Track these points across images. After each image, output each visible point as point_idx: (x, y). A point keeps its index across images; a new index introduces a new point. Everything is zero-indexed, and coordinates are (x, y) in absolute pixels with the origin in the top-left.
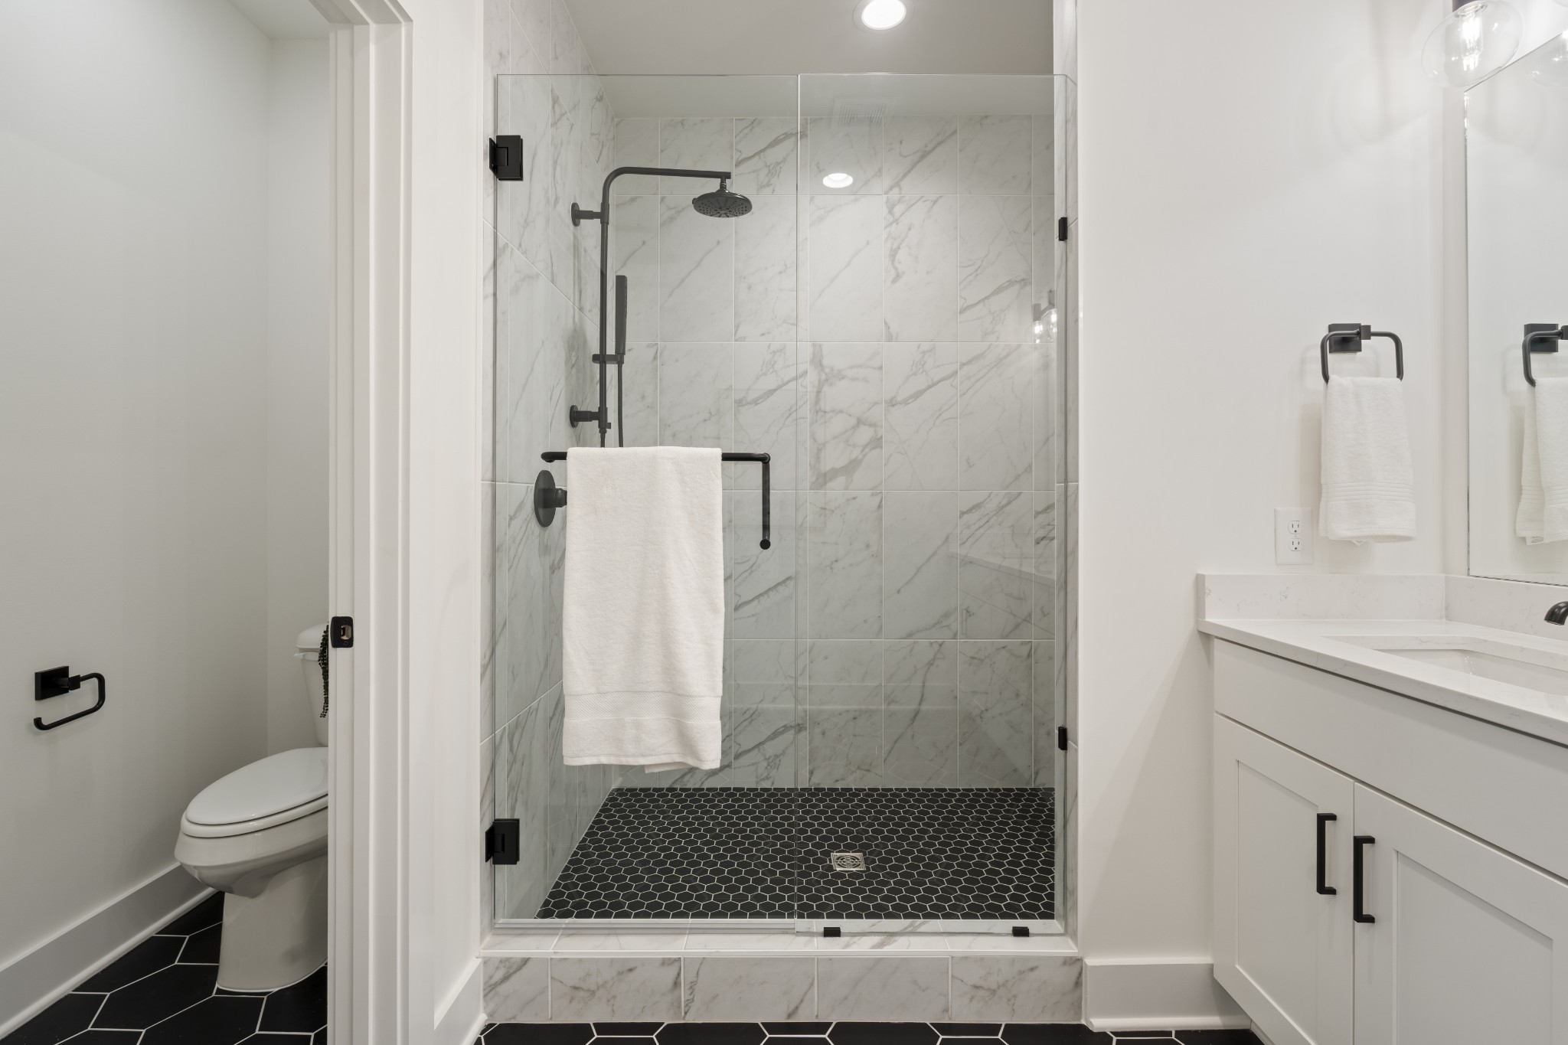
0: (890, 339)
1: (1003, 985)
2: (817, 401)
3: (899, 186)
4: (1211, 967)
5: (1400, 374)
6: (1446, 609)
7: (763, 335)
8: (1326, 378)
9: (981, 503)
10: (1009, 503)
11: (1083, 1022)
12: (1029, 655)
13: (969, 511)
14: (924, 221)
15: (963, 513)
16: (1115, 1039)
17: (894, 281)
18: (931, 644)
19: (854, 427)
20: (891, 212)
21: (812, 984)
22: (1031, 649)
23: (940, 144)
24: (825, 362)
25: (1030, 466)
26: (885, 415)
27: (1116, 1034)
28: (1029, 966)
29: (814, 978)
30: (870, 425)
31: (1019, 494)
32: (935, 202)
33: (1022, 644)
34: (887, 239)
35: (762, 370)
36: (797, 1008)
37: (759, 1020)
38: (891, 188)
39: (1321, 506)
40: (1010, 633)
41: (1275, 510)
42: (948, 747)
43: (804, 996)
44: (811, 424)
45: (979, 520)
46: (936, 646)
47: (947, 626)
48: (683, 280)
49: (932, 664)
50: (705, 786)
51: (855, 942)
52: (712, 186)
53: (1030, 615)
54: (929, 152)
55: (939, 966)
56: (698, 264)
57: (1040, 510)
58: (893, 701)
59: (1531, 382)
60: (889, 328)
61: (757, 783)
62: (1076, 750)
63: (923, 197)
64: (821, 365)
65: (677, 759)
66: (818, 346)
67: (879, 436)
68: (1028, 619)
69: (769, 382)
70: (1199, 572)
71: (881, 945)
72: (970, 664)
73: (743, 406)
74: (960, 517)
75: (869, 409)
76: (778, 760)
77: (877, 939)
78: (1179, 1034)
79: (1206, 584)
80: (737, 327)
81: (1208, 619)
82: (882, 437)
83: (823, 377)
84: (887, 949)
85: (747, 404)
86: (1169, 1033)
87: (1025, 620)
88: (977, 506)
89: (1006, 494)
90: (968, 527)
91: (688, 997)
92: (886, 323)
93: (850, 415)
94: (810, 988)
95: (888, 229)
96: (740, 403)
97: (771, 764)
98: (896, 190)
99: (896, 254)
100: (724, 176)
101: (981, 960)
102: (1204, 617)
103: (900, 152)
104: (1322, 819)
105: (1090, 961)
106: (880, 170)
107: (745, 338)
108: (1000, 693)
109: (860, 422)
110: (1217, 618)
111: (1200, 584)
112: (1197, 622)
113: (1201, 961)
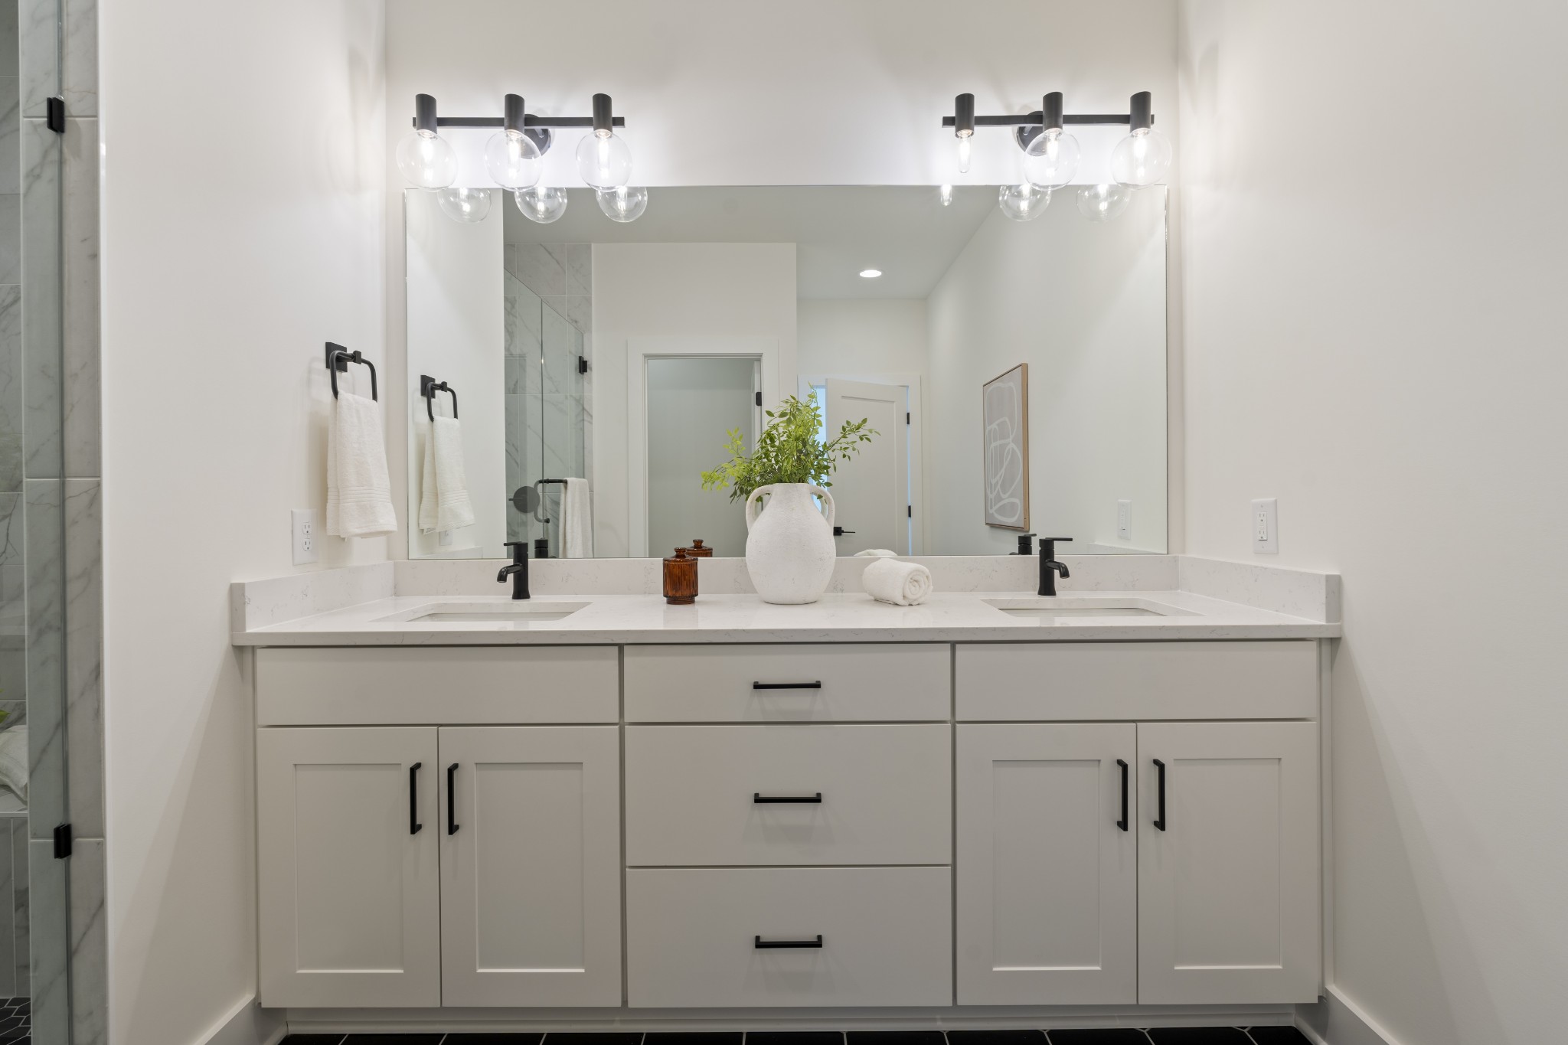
4: (257, 1003)
6: (395, 587)
8: (336, 393)
39: (328, 507)
41: (292, 512)
59: (431, 418)
70: (237, 582)
79: (246, 594)
81: (249, 630)
102: (244, 628)
104: (414, 770)
110: (258, 625)
111: (237, 596)
112: (232, 637)
113: (247, 998)
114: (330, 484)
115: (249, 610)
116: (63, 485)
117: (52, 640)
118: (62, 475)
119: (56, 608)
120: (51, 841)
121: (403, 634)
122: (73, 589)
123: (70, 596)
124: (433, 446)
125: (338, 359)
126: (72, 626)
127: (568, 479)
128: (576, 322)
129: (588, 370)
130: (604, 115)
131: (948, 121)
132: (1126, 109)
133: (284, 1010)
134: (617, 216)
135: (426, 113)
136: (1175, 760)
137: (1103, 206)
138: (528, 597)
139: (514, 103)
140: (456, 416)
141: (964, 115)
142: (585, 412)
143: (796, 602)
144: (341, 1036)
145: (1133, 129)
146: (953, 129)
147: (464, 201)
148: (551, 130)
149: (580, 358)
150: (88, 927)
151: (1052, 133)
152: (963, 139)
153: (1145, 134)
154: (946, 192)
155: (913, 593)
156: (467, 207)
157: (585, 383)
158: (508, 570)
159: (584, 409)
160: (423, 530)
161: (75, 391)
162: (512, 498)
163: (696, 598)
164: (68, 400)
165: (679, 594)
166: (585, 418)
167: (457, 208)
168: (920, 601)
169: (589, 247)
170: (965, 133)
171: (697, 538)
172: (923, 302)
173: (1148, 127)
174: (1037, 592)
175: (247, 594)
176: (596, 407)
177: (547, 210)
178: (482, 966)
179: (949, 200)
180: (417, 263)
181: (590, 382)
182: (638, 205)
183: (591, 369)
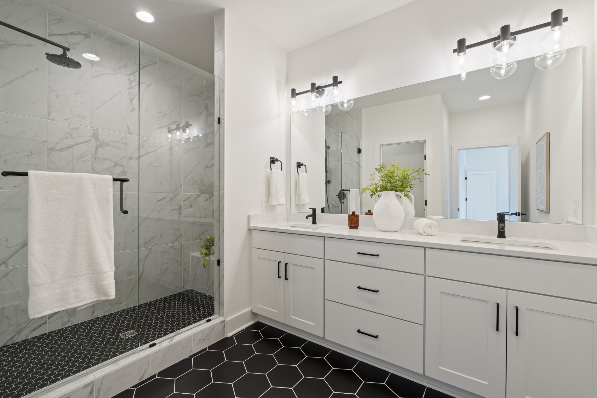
0: (130, 133)
1: (207, 336)
2: (96, 153)
3: (134, 75)
4: (251, 310)
5: (282, 170)
6: (287, 219)
7: (65, 120)
8: (271, 169)
9: (189, 197)
10: (175, 197)
11: (226, 337)
12: (181, 248)
13: (161, 200)
14: (144, 91)
15: (159, 201)
16: (234, 336)
17: (131, 111)
18: (147, 249)
19: (113, 166)
20: (130, 83)
21: (149, 364)
22: (182, 246)
23: (150, 65)
24: (100, 137)
25: (182, 185)
26: (128, 162)
27: (234, 335)
28: (213, 328)
29: (150, 362)
30: (121, 166)
31: (178, 194)
32: (148, 86)
33: (179, 244)
34: (128, 94)
35: (65, 136)
36: (143, 375)
37: (129, 387)
38: (130, 74)
39: (269, 198)
40: (175, 241)
42: (153, 285)
43: (146, 370)
44: (92, 164)
45: (164, 203)
46: (149, 250)
47: (153, 242)
48: (11, 81)
49: (147, 257)
50: (29, 338)
51: (162, 344)
52: (59, 52)
53: (181, 234)
54: (146, 66)
55: (189, 339)
56: (23, 76)
57: (184, 199)
58: (131, 274)
59: (298, 173)
60: (129, 129)
61: (63, 326)
62: (224, 265)
63: (143, 82)
64: (98, 139)
65: (95, 299)
66: (96, 130)
67: (125, 171)
68: (181, 236)
69: (70, 142)
70: (249, 214)
71: (171, 341)
72: (161, 254)
73: (53, 151)
74: (158, 202)
75: (120, 160)
76: (75, 312)
77: (169, 340)
78: (246, 329)
80: (49, 113)
81: (251, 225)
82: (126, 171)
83: (99, 144)
84: (173, 341)
85: (56, 150)
86: (244, 330)
87: (180, 236)
88: (164, 198)
89: (174, 194)
90: (161, 206)
91: (96, 395)
92: (128, 127)
93: (112, 161)
94: (148, 366)
95: (129, 90)
96: (51, 150)
97: (71, 315)
98: (132, 76)
99: (133, 100)
100: (66, 49)
101: (201, 331)
103: (134, 62)
104: (279, 263)
105: (227, 320)
106: (126, 66)
107: (54, 119)
108: (172, 262)
109: (116, 164)
110: (253, 224)
111: (249, 217)
112: (248, 226)
113: (250, 309)
114: (270, 192)
115: (251, 221)
116: (219, 193)
117: (218, 223)
118: (219, 191)
119: (218, 217)
120: (217, 262)
121: (278, 229)
122: (221, 213)
123: (220, 215)
124: (299, 181)
125: (273, 161)
126: (220, 221)
127: (350, 189)
128: (357, 136)
129: (361, 152)
130: (336, 82)
131: (455, 51)
132: (549, 19)
133: (258, 314)
134: (345, 109)
135: (294, 93)
136: (527, 309)
137: (549, 62)
138: (316, 224)
139: (313, 85)
140: (306, 172)
141: (462, 46)
142: (360, 167)
143: (387, 231)
144: (268, 325)
145: (552, 28)
146: (457, 53)
147: (305, 113)
148: (325, 89)
149: (358, 148)
150: (222, 280)
151: (505, 42)
152: (461, 56)
153: (559, 29)
154: (464, 75)
155: (428, 231)
156: (306, 114)
157: (360, 157)
158: (310, 216)
159: (360, 165)
160: (296, 204)
161: (221, 174)
162: (337, 195)
163: (358, 227)
164: (220, 176)
165: (352, 226)
166: (360, 168)
167: (304, 114)
168: (432, 234)
169: (362, 110)
170: (462, 54)
171: (369, 209)
172: (521, 103)
173: (561, 25)
174: (497, 236)
175: (251, 217)
176: (364, 164)
177: (326, 111)
178: (292, 316)
179: (465, 78)
180: (295, 131)
181: (362, 156)
182: (351, 104)
183: (362, 152)
